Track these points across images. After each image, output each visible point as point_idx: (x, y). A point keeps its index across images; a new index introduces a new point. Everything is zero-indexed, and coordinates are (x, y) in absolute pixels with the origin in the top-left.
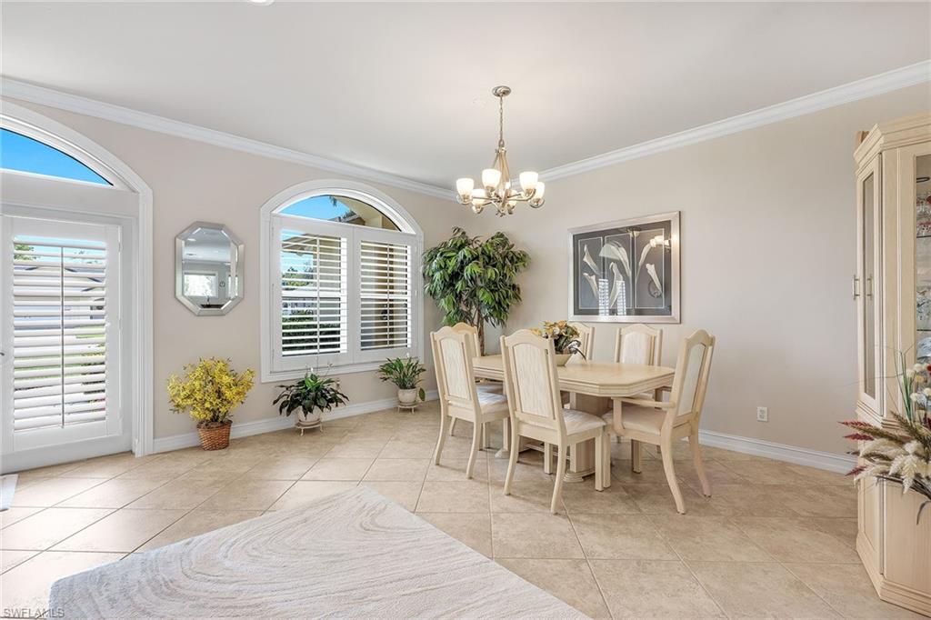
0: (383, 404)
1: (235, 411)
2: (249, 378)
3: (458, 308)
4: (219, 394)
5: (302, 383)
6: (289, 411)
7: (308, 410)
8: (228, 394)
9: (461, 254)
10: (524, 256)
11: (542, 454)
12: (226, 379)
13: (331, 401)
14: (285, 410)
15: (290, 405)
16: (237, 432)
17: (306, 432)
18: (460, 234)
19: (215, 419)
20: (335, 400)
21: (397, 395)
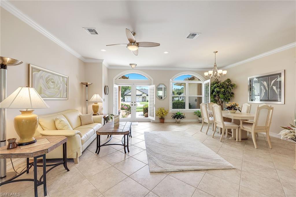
0: (195, 120)
1: (165, 117)
2: (167, 111)
3: (215, 99)
4: (163, 114)
5: (177, 113)
6: (174, 118)
7: (177, 118)
8: (164, 114)
9: (214, 86)
10: (235, 85)
11: (232, 135)
12: (164, 111)
13: (182, 117)
14: (173, 118)
15: (174, 117)
16: (165, 121)
17: (177, 123)
18: (217, 80)
19: (162, 118)
20: (183, 117)
21: (198, 119)
